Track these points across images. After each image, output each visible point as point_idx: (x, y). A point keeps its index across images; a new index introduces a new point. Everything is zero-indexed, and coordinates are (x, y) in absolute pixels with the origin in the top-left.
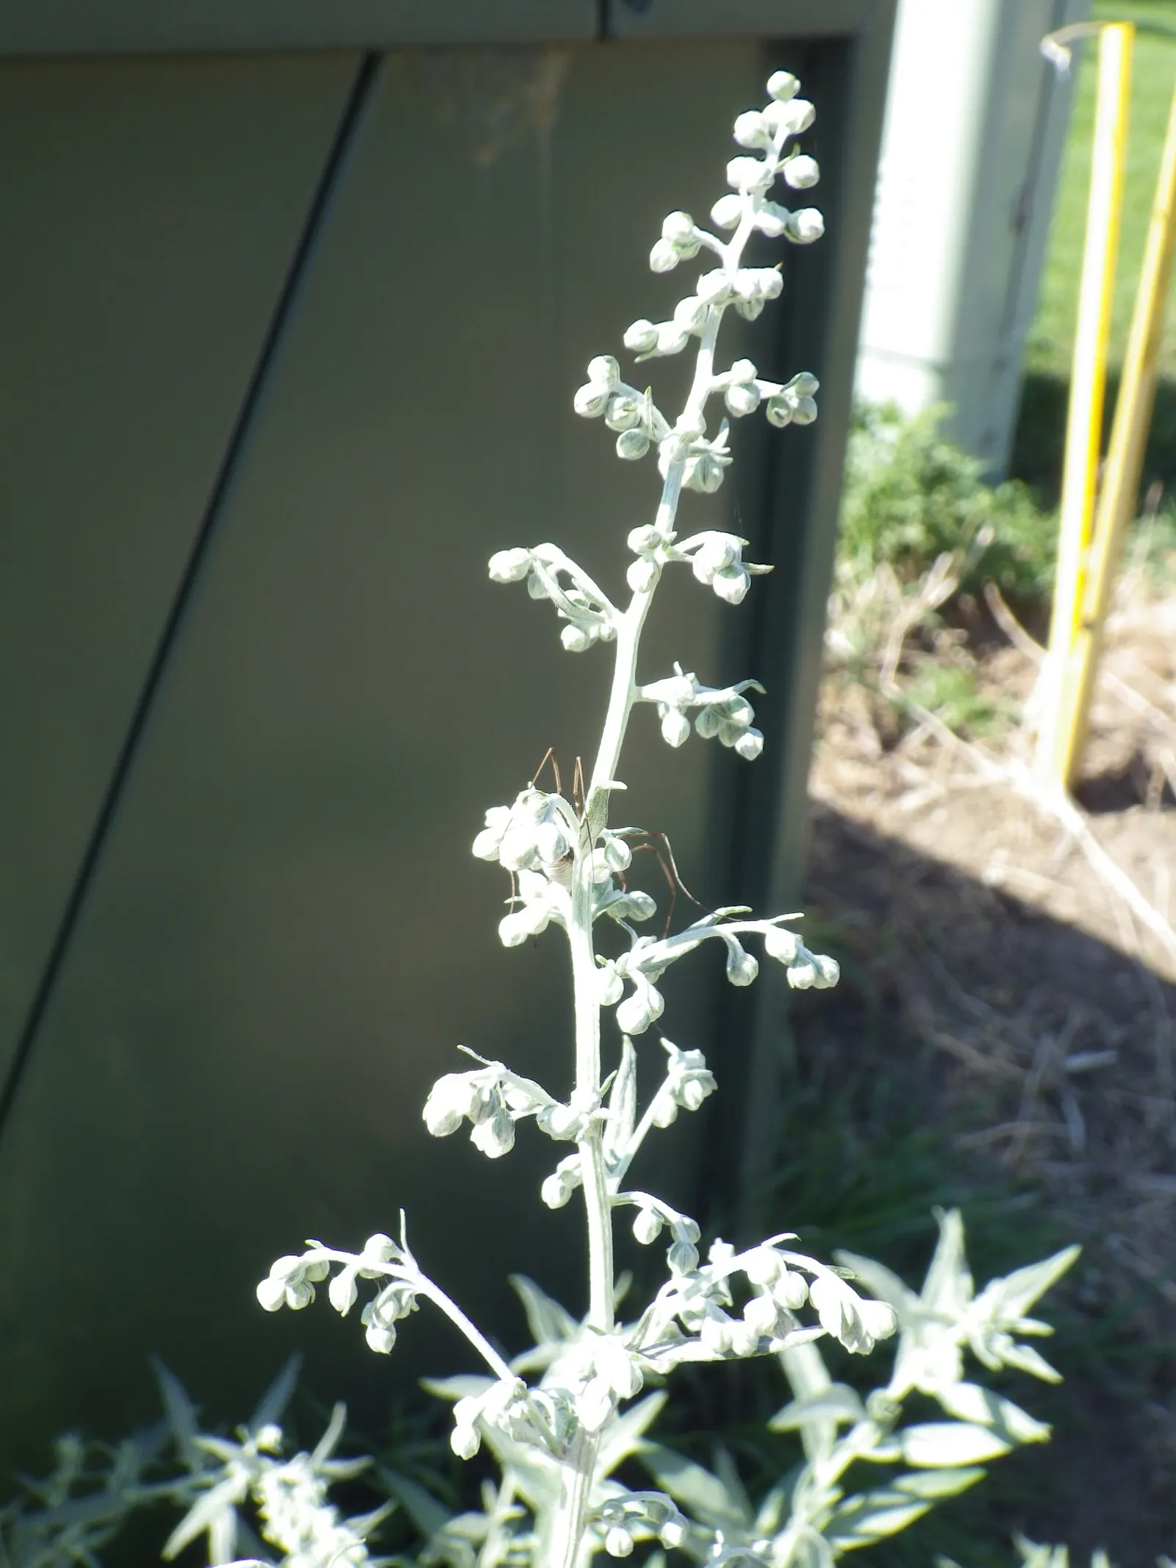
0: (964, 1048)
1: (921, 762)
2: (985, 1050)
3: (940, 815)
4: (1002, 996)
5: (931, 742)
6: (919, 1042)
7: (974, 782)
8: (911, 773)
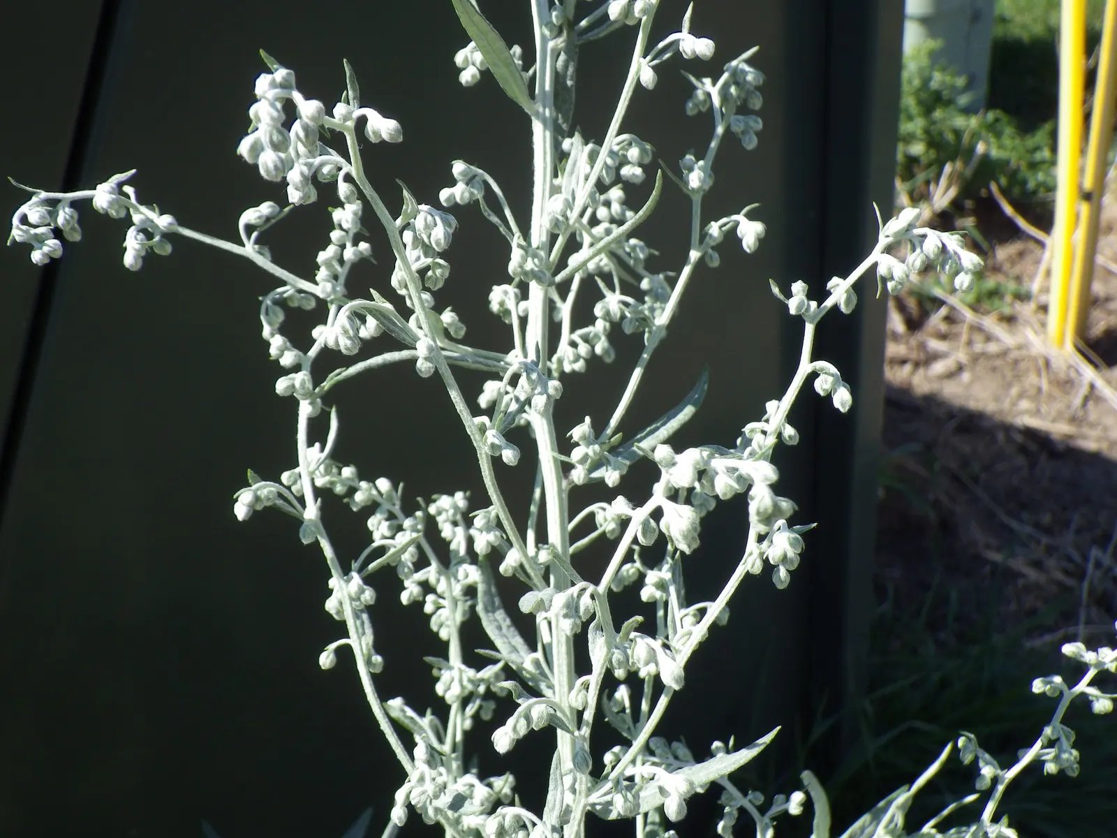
0: (1018, 564)
1: (943, 337)
2: (1038, 565)
3: (966, 377)
4: (1046, 519)
5: (950, 319)
6: (979, 560)
7: (992, 348)
8: (935, 345)
